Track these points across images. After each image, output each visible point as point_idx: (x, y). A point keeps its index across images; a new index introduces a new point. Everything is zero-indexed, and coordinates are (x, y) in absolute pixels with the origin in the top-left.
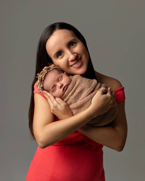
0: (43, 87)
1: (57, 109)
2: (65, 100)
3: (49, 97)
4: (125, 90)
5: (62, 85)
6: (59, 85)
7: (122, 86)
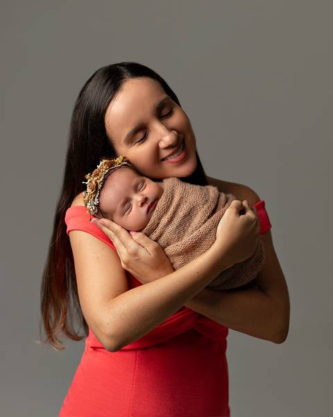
0: (98, 206)
1: (137, 260)
2: (154, 236)
3: (116, 233)
4: (266, 207)
5: (146, 199)
6: (137, 198)
7: (259, 200)
